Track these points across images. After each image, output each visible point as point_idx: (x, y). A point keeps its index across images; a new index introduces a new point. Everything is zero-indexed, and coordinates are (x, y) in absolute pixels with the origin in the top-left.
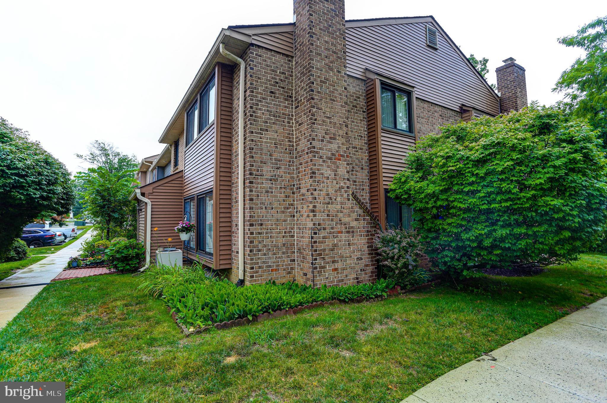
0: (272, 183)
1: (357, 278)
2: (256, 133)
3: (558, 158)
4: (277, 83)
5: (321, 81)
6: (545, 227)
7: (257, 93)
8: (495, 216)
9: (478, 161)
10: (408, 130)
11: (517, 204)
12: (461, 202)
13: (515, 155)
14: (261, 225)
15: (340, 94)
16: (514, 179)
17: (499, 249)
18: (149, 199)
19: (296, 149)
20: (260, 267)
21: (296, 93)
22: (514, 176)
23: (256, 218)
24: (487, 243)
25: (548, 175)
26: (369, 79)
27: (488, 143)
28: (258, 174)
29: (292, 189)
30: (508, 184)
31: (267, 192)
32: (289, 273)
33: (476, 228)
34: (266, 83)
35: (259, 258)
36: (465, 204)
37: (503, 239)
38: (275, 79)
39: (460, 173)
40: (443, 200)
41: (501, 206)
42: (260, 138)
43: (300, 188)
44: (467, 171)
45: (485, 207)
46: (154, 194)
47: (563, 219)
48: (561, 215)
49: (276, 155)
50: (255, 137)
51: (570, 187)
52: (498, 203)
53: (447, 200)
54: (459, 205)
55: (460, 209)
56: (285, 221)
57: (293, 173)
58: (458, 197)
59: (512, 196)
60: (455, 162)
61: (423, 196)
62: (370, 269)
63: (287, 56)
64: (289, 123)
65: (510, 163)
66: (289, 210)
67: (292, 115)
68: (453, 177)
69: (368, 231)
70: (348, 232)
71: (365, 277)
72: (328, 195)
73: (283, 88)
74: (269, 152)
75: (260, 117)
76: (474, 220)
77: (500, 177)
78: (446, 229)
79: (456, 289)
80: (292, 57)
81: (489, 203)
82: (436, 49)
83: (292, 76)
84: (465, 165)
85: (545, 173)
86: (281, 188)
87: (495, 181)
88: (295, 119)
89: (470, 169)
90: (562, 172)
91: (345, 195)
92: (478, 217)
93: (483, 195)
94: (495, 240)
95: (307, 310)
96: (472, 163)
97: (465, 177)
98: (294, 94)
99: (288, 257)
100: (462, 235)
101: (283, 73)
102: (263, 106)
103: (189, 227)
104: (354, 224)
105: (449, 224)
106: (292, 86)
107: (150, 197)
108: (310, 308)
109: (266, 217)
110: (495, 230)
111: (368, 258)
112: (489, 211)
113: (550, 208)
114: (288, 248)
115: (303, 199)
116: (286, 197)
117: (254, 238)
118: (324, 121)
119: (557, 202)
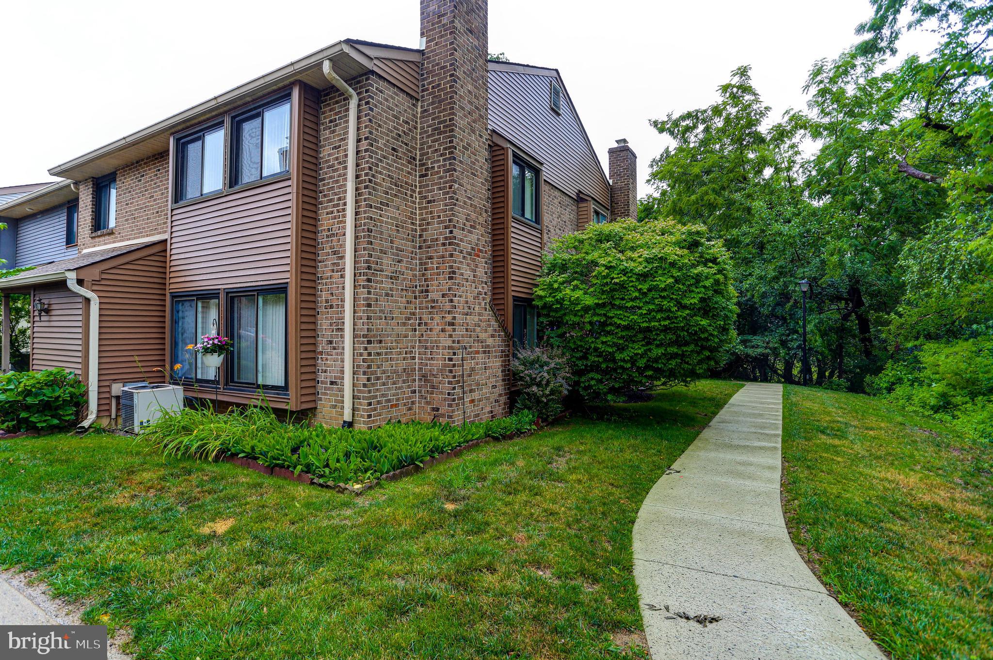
0: (393, 283)
1: (492, 412)
2: (376, 208)
3: (707, 278)
4: (400, 136)
5: (464, 147)
6: (692, 347)
7: (378, 148)
8: (653, 335)
9: (641, 275)
10: (534, 220)
11: (674, 322)
12: (621, 319)
13: (676, 273)
14: (381, 342)
15: (481, 168)
16: (674, 297)
17: (650, 370)
18: (93, 291)
19: (421, 236)
20: (379, 402)
21: (421, 155)
22: (673, 294)
23: (375, 333)
24: (642, 363)
25: (700, 296)
26: (497, 145)
27: (651, 256)
28: (377, 269)
29: (414, 292)
30: (668, 302)
31: (387, 295)
32: (410, 409)
33: (632, 348)
34: (387, 135)
35: (377, 389)
36: (625, 321)
37: (656, 360)
38: (398, 129)
39: (622, 286)
40: (600, 315)
41: (660, 325)
42: (380, 216)
43: (427, 291)
44: (631, 284)
45: (645, 325)
46: (103, 282)
47: (706, 339)
48: (706, 335)
49: (398, 243)
50: (373, 213)
51: (714, 308)
52: (657, 321)
53: (605, 315)
54: (619, 322)
55: (619, 326)
56: (406, 337)
57: (415, 270)
58: (618, 312)
59: (671, 315)
60: (618, 274)
61: (579, 307)
62: (503, 399)
63: (412, 97)
64: (412, 196)
65: (671, 280)
66: (410, 322)
67: (416, 186)
68: (614, 290)
69: (502, 351)
70: (484, 352)
71: (499, 410)
72: (467, 302)
73: (406, 144)
74: (390, 237)
75: (380, 185)
76: (631, 339)
77: (662, 294)
78: (599, 348)
79: (592, 419)
80: (418, 100)
81: (650, 321)
82: (558, 114)
83: (416, 128)
84: (629, 277)
85: (698, 293)
86: (402, 289)
87: (657, 298)
88: (420, 193)
89: (634, 283)
90: (710, 293)
91: (483, 304)
92: (635, 336)
93: (645, 312)
94: (648, 361)
95: (465, 451)
96: (635, 276)
97: (628, 291)
98: (418, 155)
99: (409, 387)
100: (616, 355)
101: (407, 123)
102: (384, 168)
103: (226, 345)
104: (490, 341)
105: (603, 343)
106: (416, 144)
107: (95, 288)
108: (468, 448)
109: (385, 331)
110: (650, 350)
111: (502, 385)
112: (648, 329)
113: (699, 328)
114: (408, 375)
115: (432, 307)
116: (408, 302)
117: (372, 361)
118: (465, 203)
119: (704, 322)
